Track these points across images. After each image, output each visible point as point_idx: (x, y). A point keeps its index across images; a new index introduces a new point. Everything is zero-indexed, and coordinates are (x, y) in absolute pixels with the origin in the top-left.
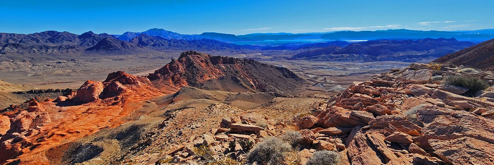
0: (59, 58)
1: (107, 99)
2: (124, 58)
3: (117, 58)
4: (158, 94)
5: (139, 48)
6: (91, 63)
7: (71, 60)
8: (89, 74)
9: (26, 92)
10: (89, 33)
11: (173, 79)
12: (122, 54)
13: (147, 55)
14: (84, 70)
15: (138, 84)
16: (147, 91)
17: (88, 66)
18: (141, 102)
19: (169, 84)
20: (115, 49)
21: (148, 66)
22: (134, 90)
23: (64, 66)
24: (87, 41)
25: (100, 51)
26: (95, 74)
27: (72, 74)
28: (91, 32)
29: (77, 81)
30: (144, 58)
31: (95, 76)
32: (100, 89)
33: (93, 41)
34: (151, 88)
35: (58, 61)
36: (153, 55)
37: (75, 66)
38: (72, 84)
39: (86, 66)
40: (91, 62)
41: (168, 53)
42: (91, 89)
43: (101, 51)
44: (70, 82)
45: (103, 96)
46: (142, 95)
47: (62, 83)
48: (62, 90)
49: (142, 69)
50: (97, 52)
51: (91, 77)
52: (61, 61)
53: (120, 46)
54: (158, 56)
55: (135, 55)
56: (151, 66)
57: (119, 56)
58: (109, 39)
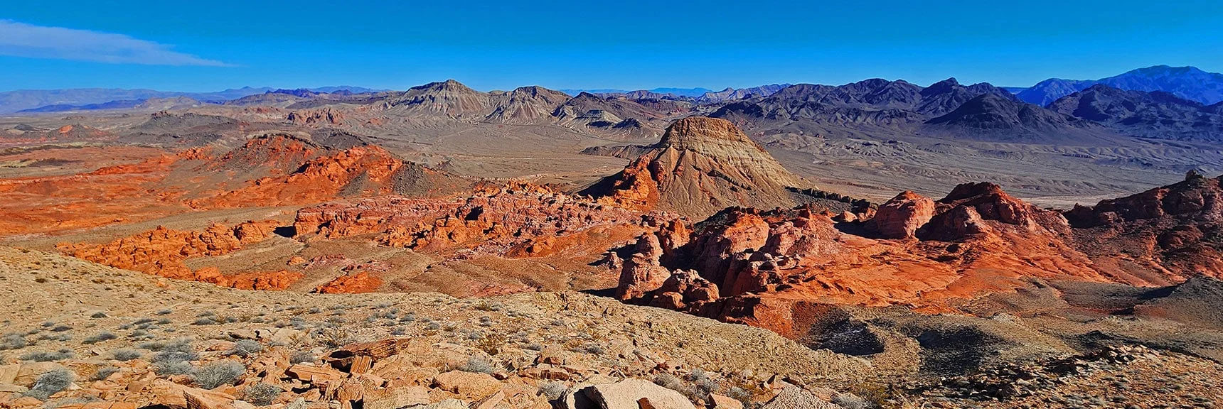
0: (870, 136)
1: (931, 243)
2: (1013, 150)
3: (993, 148)
4: (1082, 273)
5: (1073, 127)
6: (926, 154)
7: (890, 142)
8: (914, 177)
9: (803, 190)
10: (948, 82)
11: (1164, 240)
12: (1010, 140)
13: (1091, 150)
14: (905, 166)
15: (1028, 225)
16: (1051, 253)
17: (917, 160)
18: (1018, 277)
19: (1138, 251)
20: (997, 126)
21: (1080, 182)
22: (1009, 239)
23: (873, 153)
24: (935, 102)
26: (928, 179)
27: (881, 172)
28: (952, 81)
29: (884, 187)
30: (1078, 156)
31: (925, 184)
32: (924, 215)
33: (949, 103)
34: (1065, 248)
35: (866, 141)
36: (1115, 151)
37: (892, 154)
38: (874, 191)
39: (914, 159)
40: (928, 150)
41: (1180, 151)
42: (907, 211)
43: (959, 128)
44: (873, 188)
45: (925, 233)
46: (1028, 261)
47: (857, 186)
48: (853, 200)
49: (1057, 189)
50: (949, 128)
51: (915, 184)
52: (870, 142)
53: (1011, 116)
54: (1133, 154)
55: (1049, 146)
56: (1091, 185)
57: (1000, 144)
58: (989, 99)
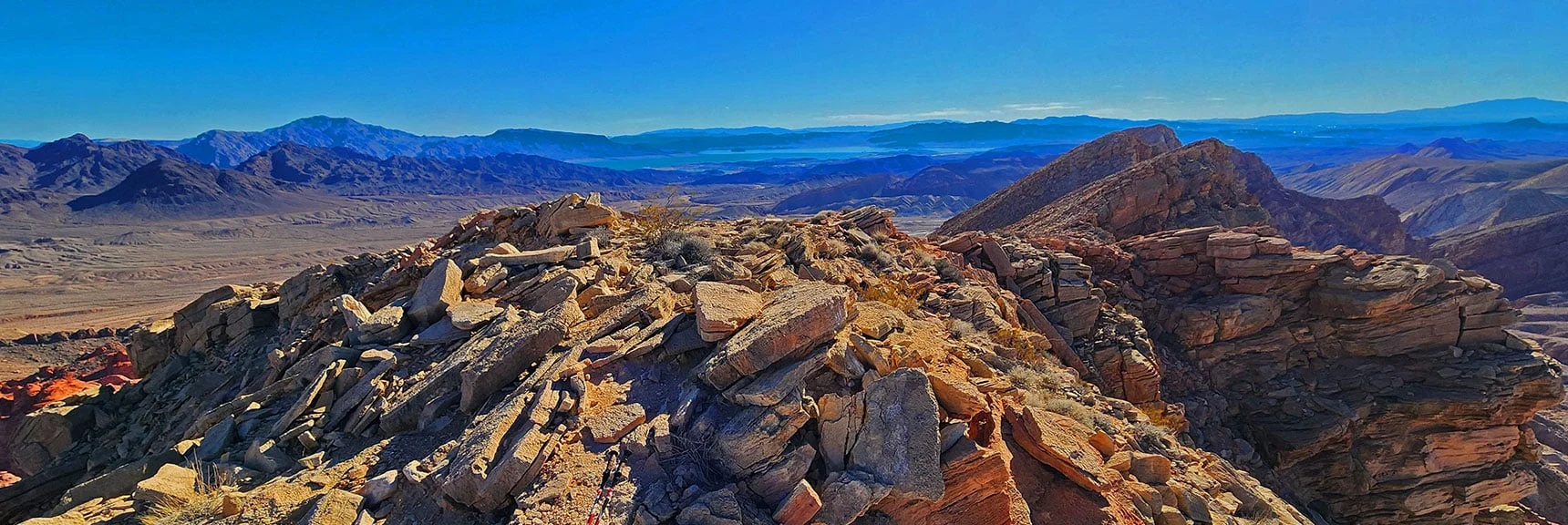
2: (236, 227)
3: (208, 227)
5: (285, 192)
6: (121, 250)
7: (39, 241)
8: (132, 284)
9: (14, 341)
10: (74, 141)
12: (223, 214)
13: (317, 214)
14: (105, 273)
17: (113, 260)
20: (197, 199)
21: (331, 250)
23: (20, 263)
24: (68, 171)
25: (138, 204)
26: (155, 282)
27: (70, 288)
28: (80, 139)
30: (308, 223)
33: (95, 170)
36: (339, 212)
37: (60, 260)
38: (88, 316)
39: (106, 259)
40: (116, 243)
41: (389, 206)
43: (143, 206)
47: (49, 316)
50: (125, 209)
51: (146, 293)
53: (214, 189)
54: (358, 215)
55: (273, 216)
57: (214, 221)
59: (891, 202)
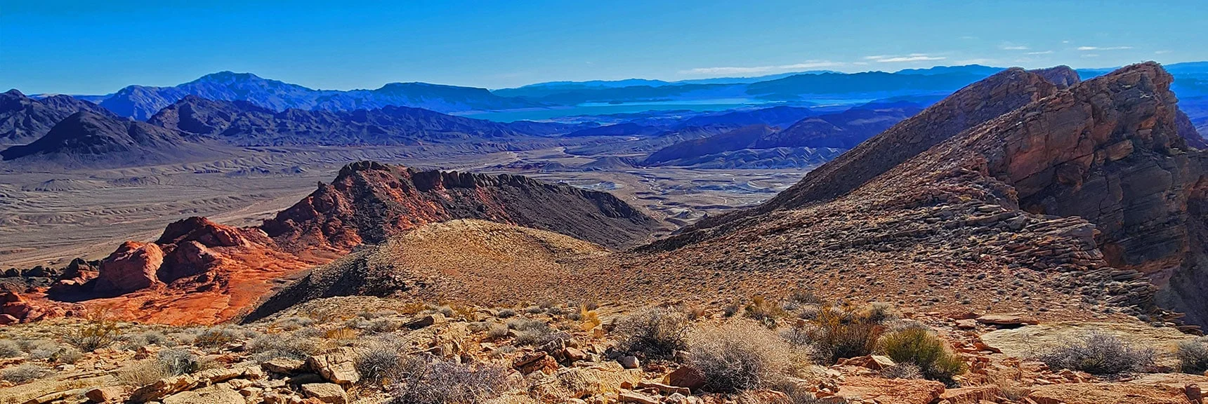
1: (180, 281)
2: (145, 175)
3: (121, 176)
4: (297, 266)
5: (189, 142)
6: (44, 195)
8: (50, 227)
10: (10, 96)
11: (326, 231)
12: (133, 163)
13: (217, 164)
14: (28, 217)
15: (244, 244)
16: (272, 260)
17: (36, 205)
18: (265, 282)
19: (316, 242)
20: (112, 149)
21: (226, 197)
22: (238, 258)
24: (5, 123)
25: (61, 155)
26: (70, 225)
28: (14, 94)
29: (22, 249)
30: (208, 172)
32: (156, 259)
33: (27, 123)
34: (277, 253)
36: (236, 162)
38: (10, 257)
39: (30, 204)
40: (40, 189)
41: (282, 156)
42: (140, 259)
43: (65, 156)
44: (3, 253)
45: (169, 273)
46: (261, 269)
48: (22, 270)
49: (212, 208)
50: (50, 159)
51: (61, 235)
53: (125, 139)
54: (252, 164)
55: (178, 165)
56: (236, 199)
57: (126, 169)
58: (87, 118)
59: (765, 153)
